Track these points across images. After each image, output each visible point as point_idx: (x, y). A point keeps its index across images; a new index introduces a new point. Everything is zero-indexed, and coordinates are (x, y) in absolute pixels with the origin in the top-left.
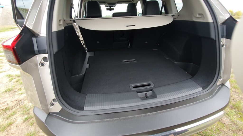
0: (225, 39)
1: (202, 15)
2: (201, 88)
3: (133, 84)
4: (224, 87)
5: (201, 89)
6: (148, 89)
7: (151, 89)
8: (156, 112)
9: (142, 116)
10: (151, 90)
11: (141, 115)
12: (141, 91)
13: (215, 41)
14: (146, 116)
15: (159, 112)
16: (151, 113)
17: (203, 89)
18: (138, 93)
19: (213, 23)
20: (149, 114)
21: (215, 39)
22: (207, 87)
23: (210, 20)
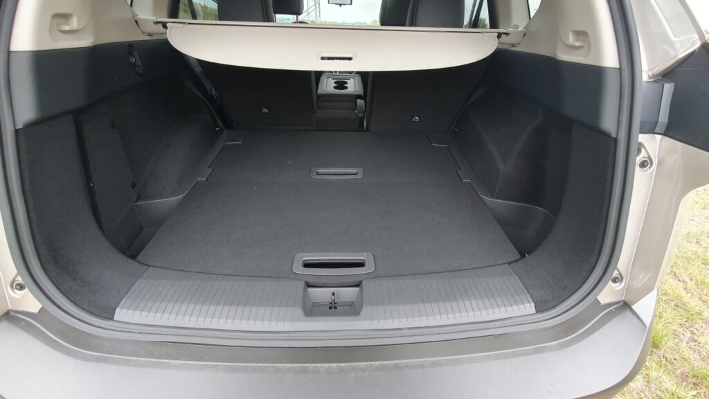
0: (659, 137)
1: (586, 36)
2: (533, 304)
3: (308, 254)
4: (628, 313)
5: (530, 308)
6: (347, 281)
7: (359, 279)
8: (343, 365)
9: (292, 368)
10: (358, 285)
11: (290, 365)
12: (324, 281)
13: (616, 140)
14: (304, 371)
15: (353, 364)
16: (326, 365)
17: (539, 310)
18: (309, 285)
19: (620, 69)
20: (319, 365)
21: (614, 135)
22: (554, 307)
23: (609, 57)
